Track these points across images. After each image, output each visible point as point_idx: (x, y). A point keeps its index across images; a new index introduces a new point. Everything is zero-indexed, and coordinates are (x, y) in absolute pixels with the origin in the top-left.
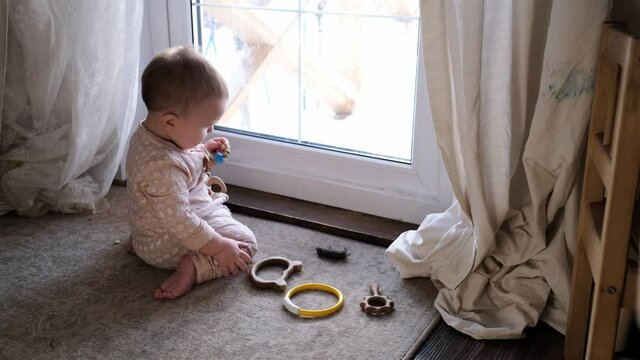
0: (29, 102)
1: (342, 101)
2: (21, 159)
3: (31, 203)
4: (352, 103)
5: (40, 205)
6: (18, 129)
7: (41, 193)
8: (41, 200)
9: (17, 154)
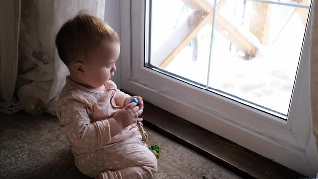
0: (40, 45)
1: (250, 48)
2: (32, 78)
3: (33, 107)
4: (256, 50)
5: (39, 108)
6: (33, 59)
7: (39, 103)
8: (40, 106)
9: (30, 75)
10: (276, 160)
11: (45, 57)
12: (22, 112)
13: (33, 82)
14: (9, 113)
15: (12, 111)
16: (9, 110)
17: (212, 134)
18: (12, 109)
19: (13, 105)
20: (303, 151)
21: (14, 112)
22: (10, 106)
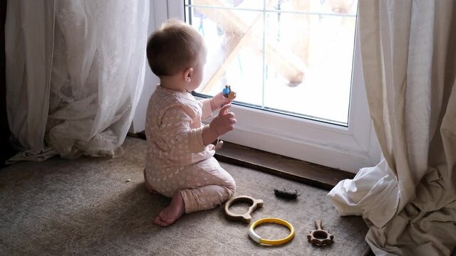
0: (69, 78)
2: (64, 117)
3: (70, 149)
4: (302, 74)
5: (76, 151)
6: (62, 96)
7: (76, 143)
8: (76, 148)
9: (61, 115)
10: (341, 169)
11: (74, 93)
12: (57, 157)
13: (66, 122)
14: (40, 160)
15: (42, 157)
16: (38, 157)
17: (275, 154)
18: (43, 155)
19: (43, 151)
20: (366, 153)
21: (46, 157)
22: (39, 152)
